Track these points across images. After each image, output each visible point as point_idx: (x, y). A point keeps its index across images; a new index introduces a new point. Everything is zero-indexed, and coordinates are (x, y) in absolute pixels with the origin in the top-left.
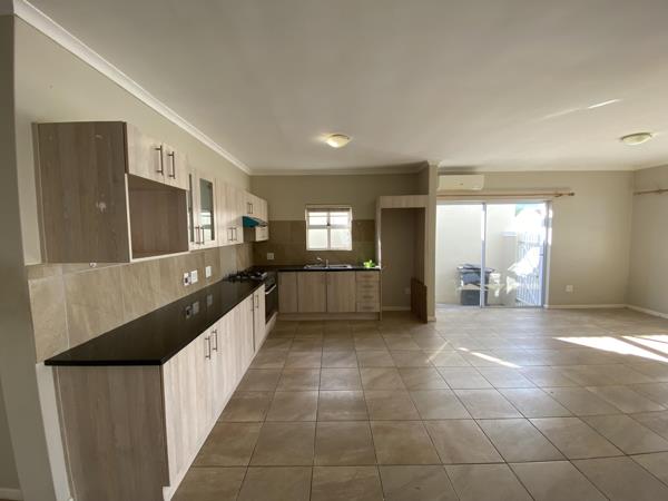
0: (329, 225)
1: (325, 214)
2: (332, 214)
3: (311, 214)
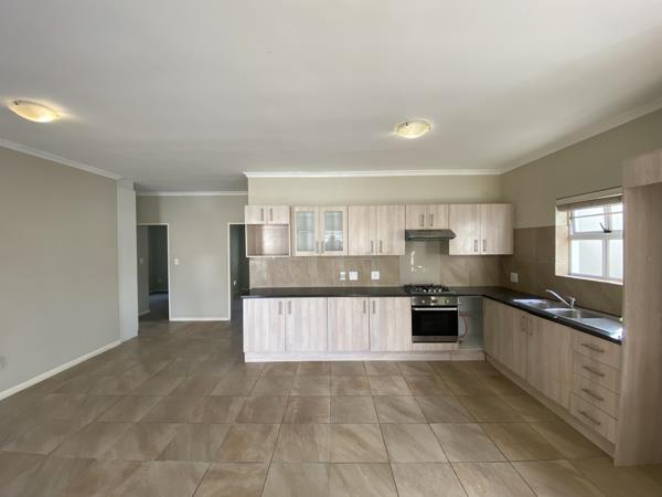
0: (608, 231)
1: (600, 210)
3: (577, 212)
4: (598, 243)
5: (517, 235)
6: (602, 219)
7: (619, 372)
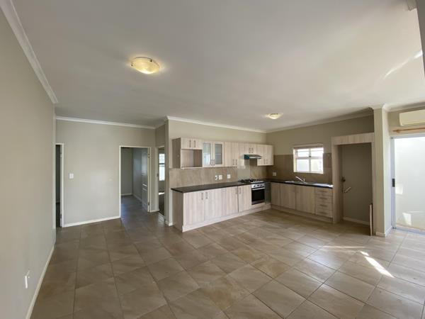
0: (310, 157)
1: (308, 150)
2: (312, 149)
3: (299, 150)
4: (307, 161)
5: (275, 157)
6: (308, 153)
7: (332, 196)
